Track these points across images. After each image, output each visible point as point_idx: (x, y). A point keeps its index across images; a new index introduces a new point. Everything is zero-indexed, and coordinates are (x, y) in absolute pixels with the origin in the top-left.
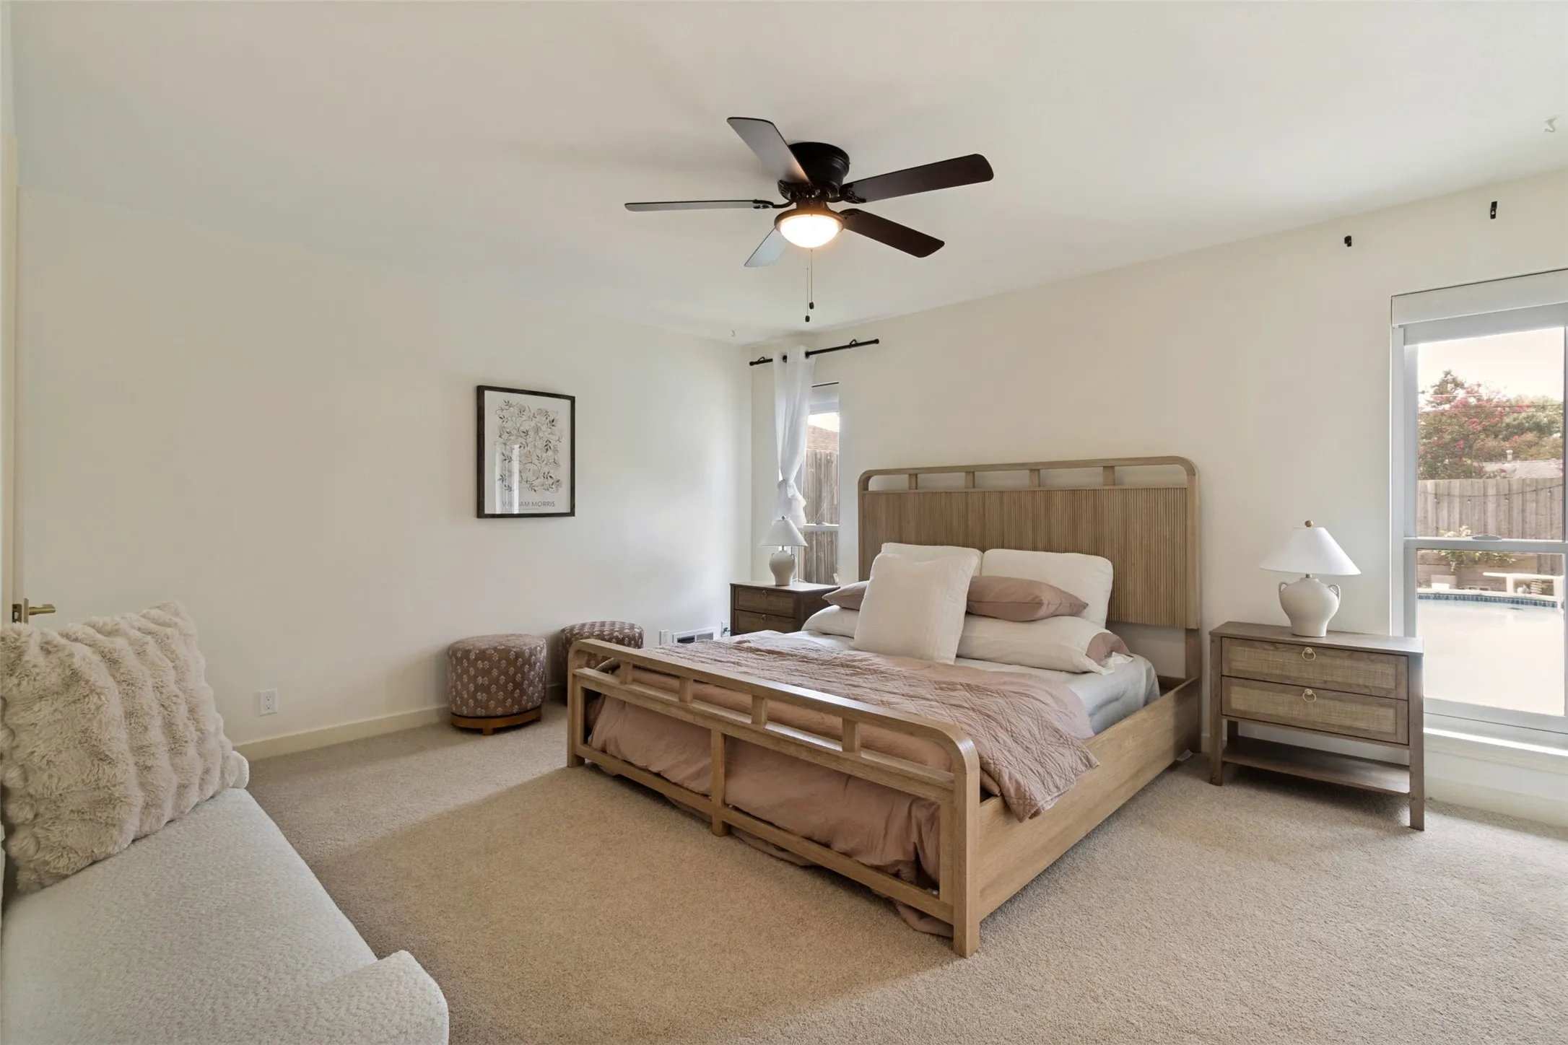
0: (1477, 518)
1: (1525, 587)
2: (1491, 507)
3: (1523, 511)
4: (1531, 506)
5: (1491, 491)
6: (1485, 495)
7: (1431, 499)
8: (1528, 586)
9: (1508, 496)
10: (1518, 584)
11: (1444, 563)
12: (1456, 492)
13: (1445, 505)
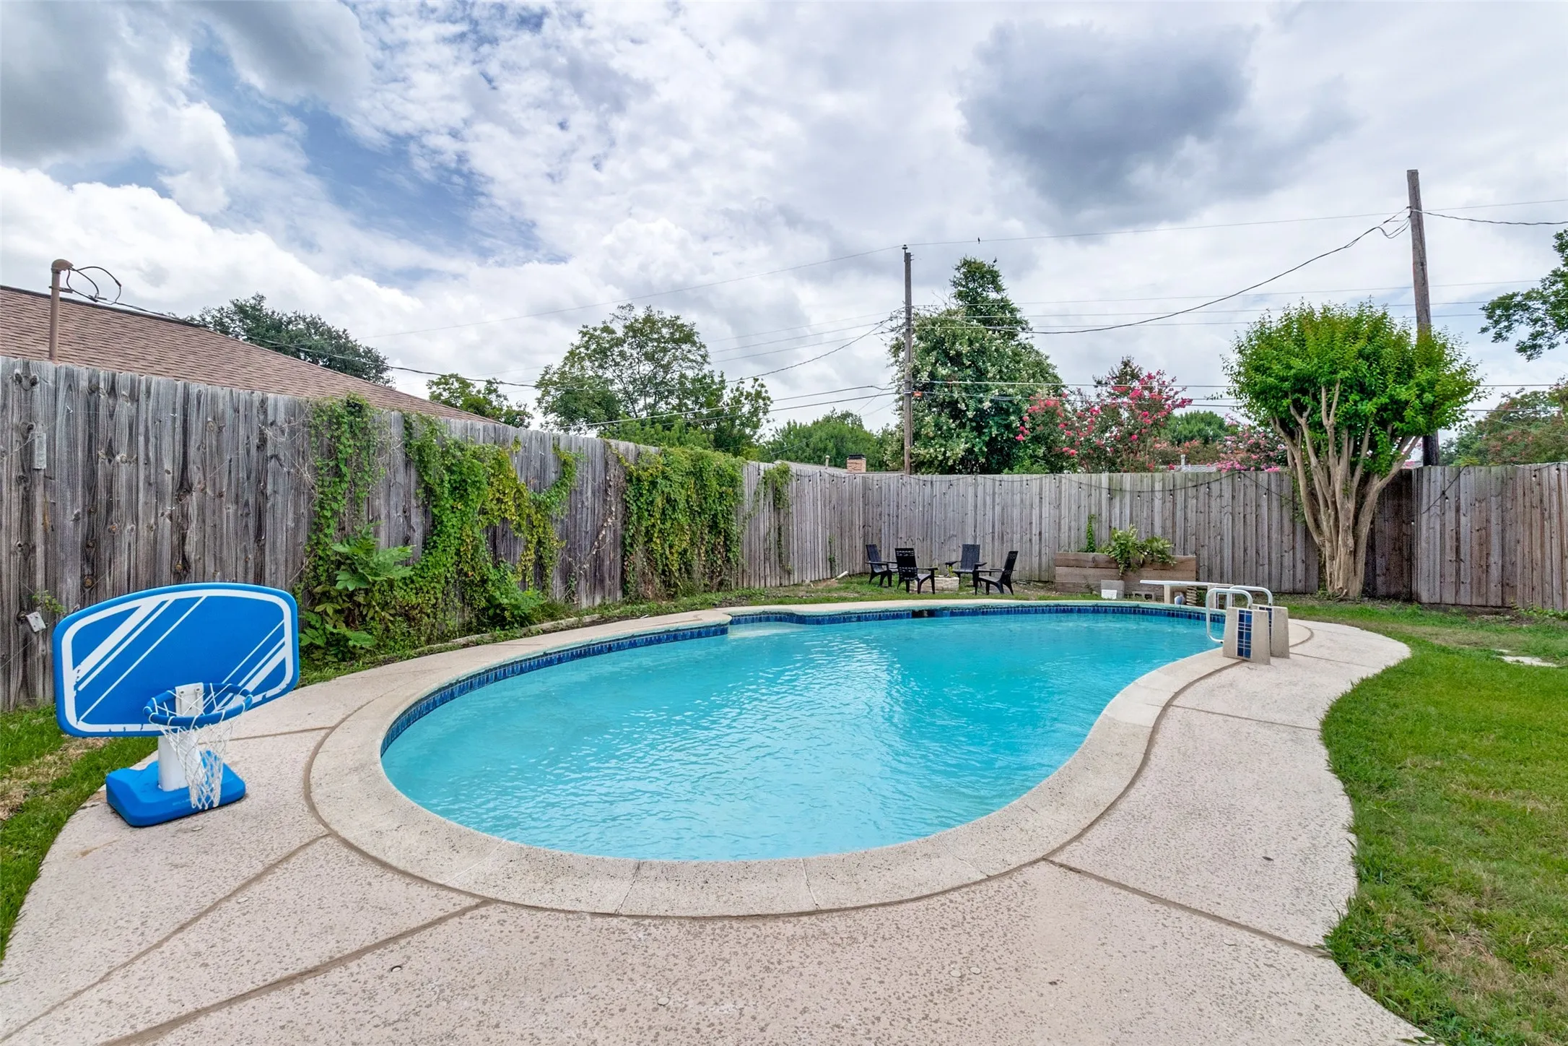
0: (1145, 515)
1: (1182, 595)
2: (1157, 503)
3: (1186, 507)
4: (1192, 502)
5: (1158, 486)
6: (1153, 491)
7: (1105, 494)
8: (1185, 594)
9: (1172, 492)
10: (1174, 592)
11: (1114, 565)
12: (1127, 486)
13: (1117, 501)
